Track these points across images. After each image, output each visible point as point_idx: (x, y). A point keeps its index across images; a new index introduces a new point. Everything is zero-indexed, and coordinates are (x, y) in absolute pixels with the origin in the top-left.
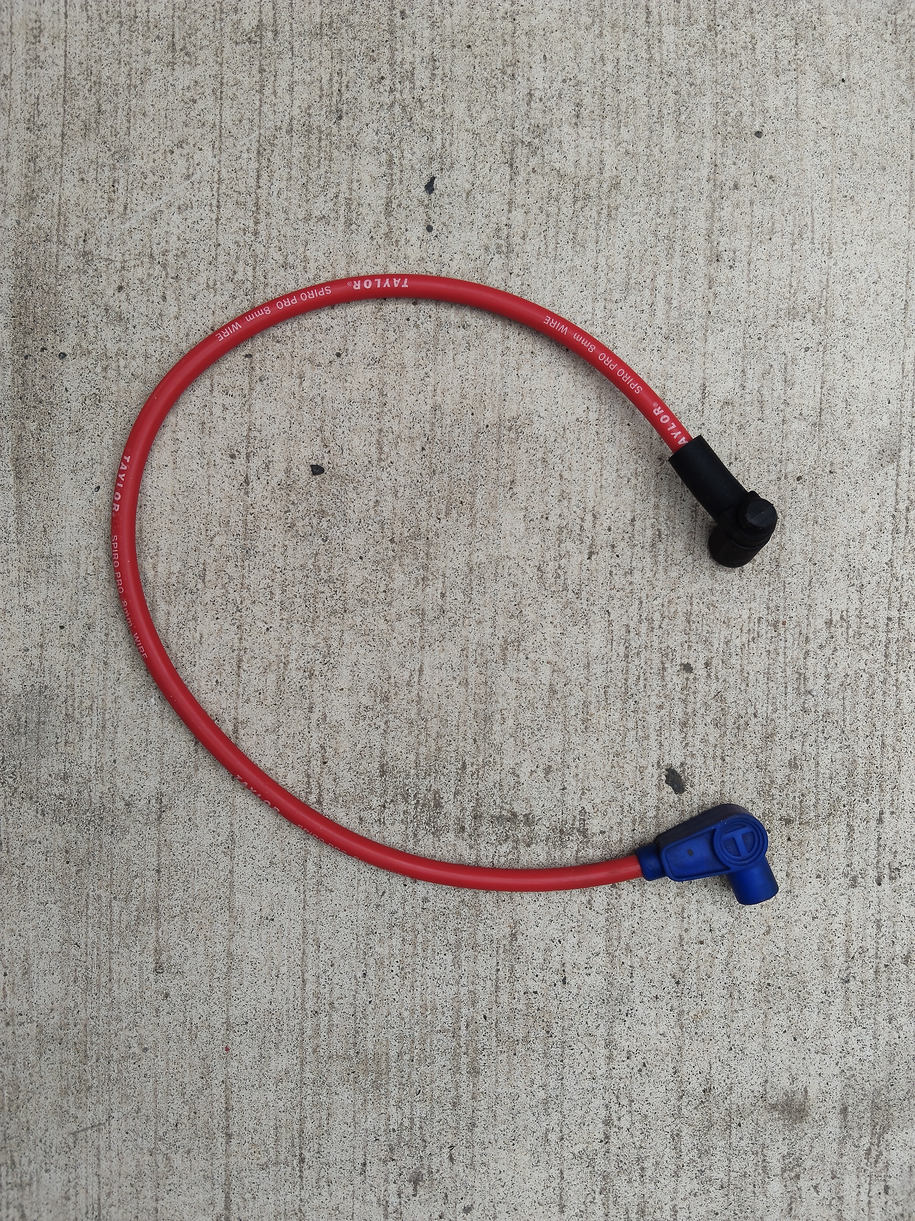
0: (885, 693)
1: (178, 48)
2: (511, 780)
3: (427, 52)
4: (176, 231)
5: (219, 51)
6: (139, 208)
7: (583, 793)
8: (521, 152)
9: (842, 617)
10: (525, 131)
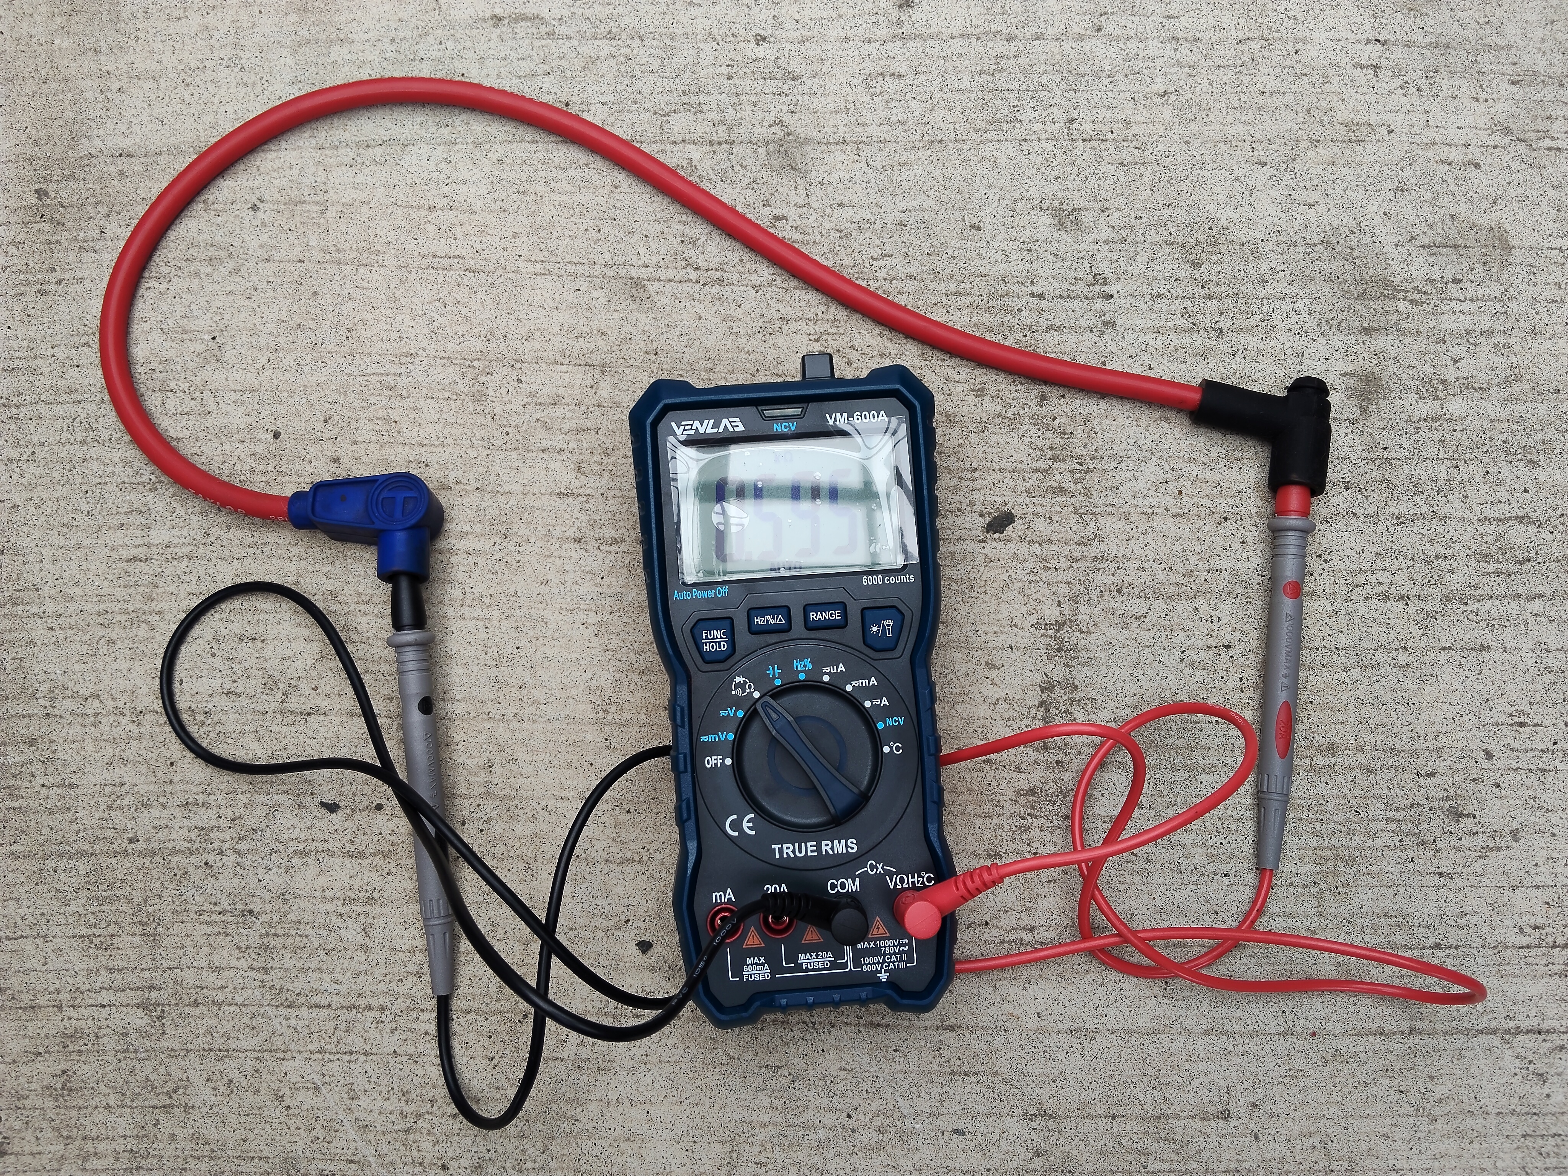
1: (168, 1102)
2: (1003, 707)
3: (177, 812)
4: (379, 1103)
5: (173, 1054)
6: (353, 1145)
7: (1016, 626)
8: (294, 703)
10: (270, 698)
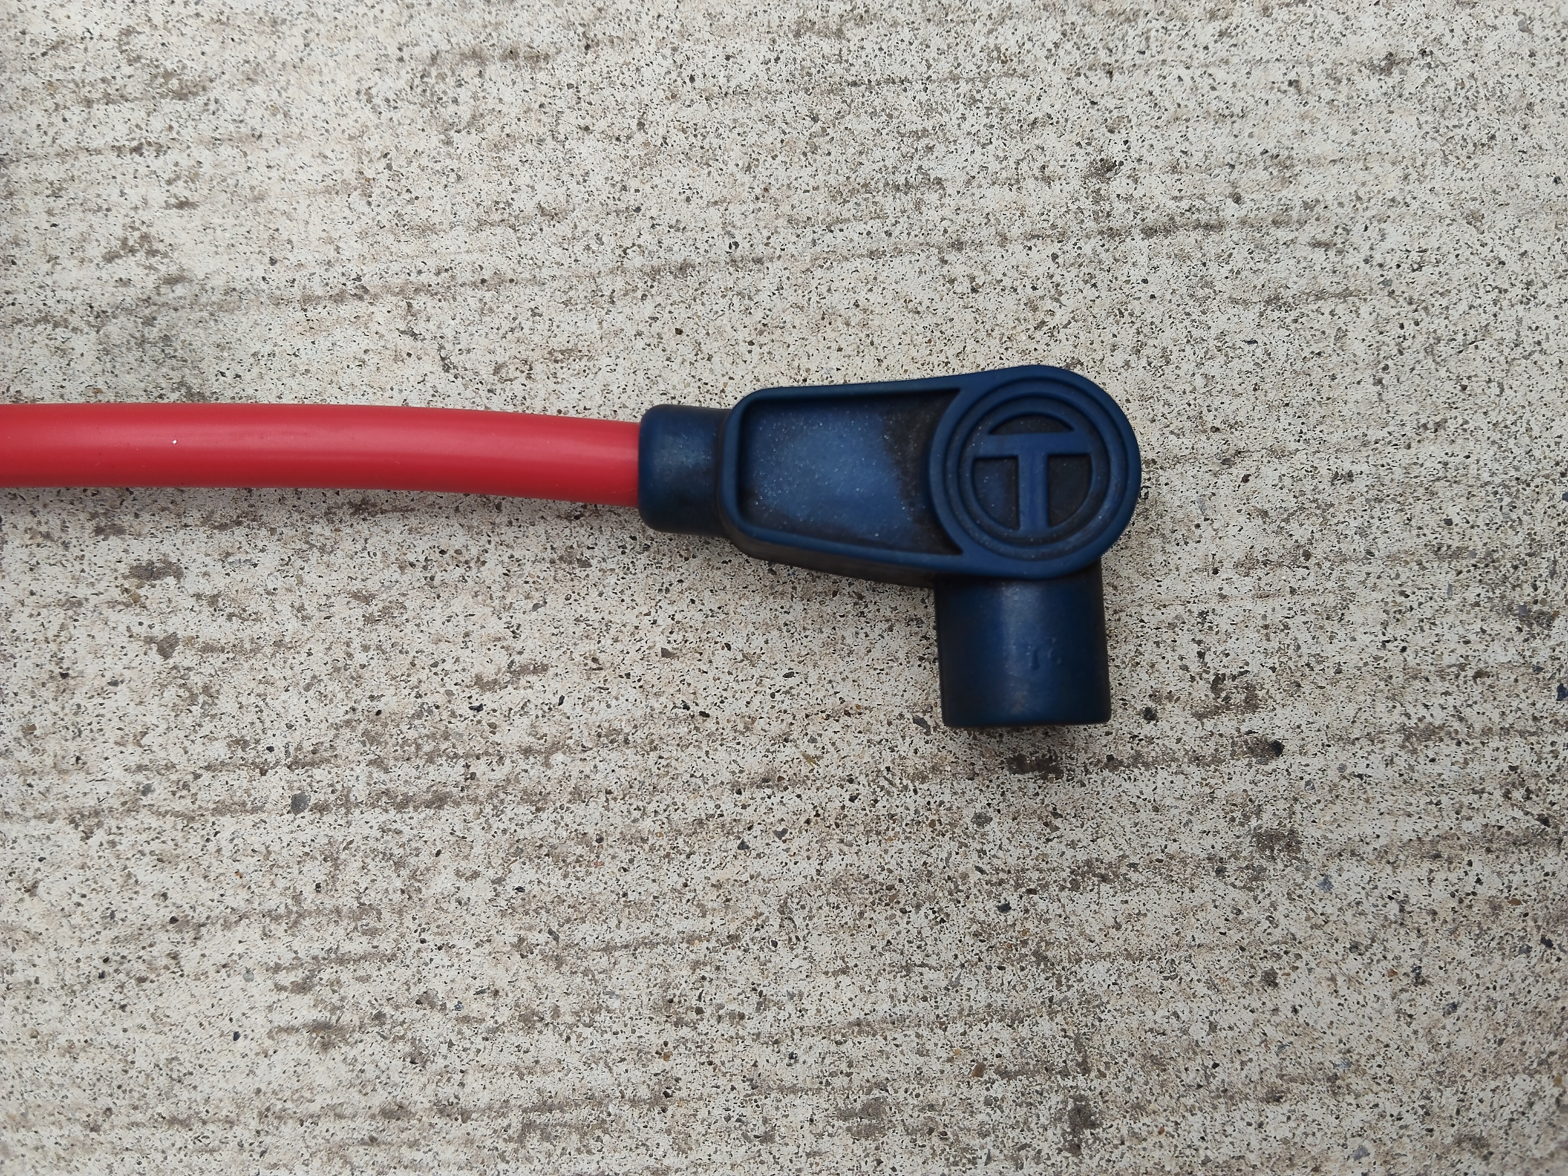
0: (577, 795)
9: (302, 988)
